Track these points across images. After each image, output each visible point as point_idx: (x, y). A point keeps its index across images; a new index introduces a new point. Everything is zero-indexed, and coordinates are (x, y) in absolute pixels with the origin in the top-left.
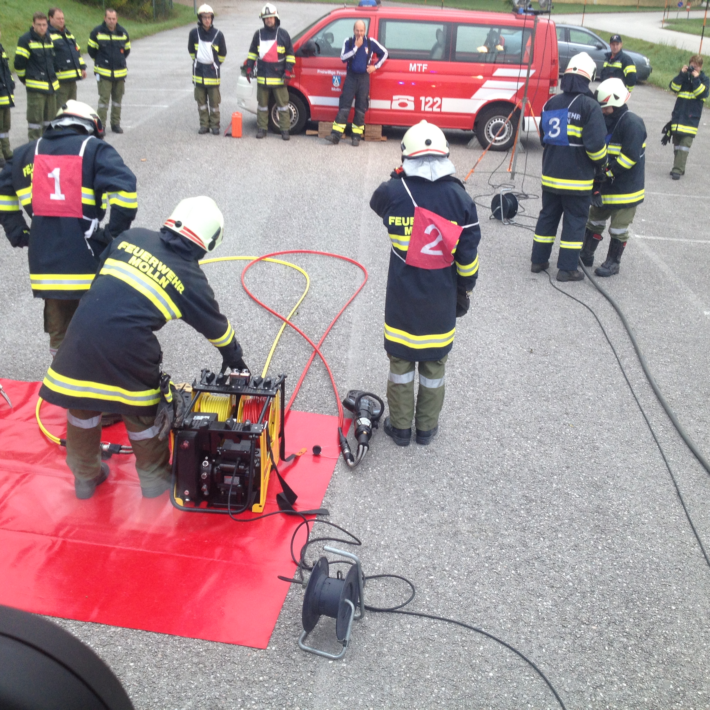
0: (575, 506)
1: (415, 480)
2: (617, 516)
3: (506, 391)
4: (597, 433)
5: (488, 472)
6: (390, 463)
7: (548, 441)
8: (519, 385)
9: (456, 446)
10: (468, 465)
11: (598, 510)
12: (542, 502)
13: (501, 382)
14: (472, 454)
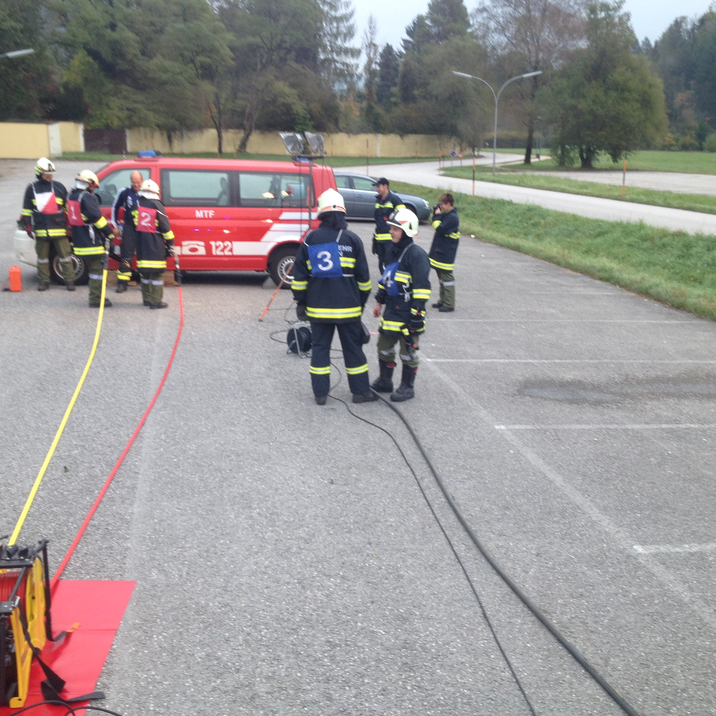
0: (382, 644)
1: (207, 642)
2: (424, 649)
3: (307, 527)
4: (401, 560)
5: (289, 620)
6: (178, 627)
7: (351, 576)
8: (320, 519)
9: (253, 596)
10: (266, 615)
11: (406, 645)
12: (347, 645)
13: (301, 518)
14: (271, 602)
